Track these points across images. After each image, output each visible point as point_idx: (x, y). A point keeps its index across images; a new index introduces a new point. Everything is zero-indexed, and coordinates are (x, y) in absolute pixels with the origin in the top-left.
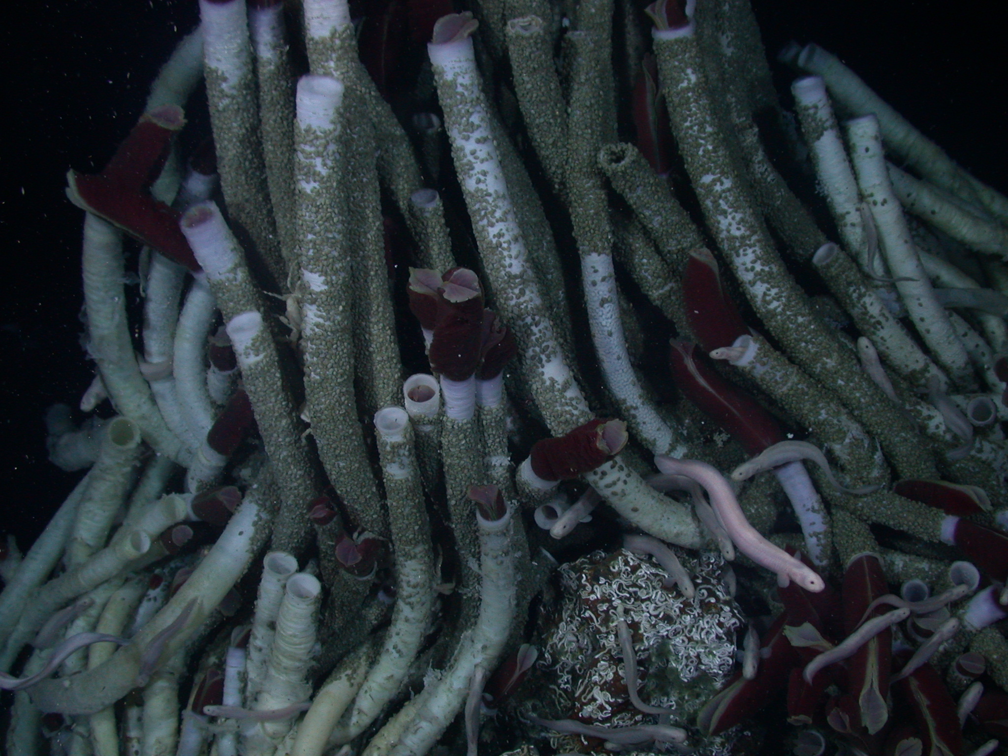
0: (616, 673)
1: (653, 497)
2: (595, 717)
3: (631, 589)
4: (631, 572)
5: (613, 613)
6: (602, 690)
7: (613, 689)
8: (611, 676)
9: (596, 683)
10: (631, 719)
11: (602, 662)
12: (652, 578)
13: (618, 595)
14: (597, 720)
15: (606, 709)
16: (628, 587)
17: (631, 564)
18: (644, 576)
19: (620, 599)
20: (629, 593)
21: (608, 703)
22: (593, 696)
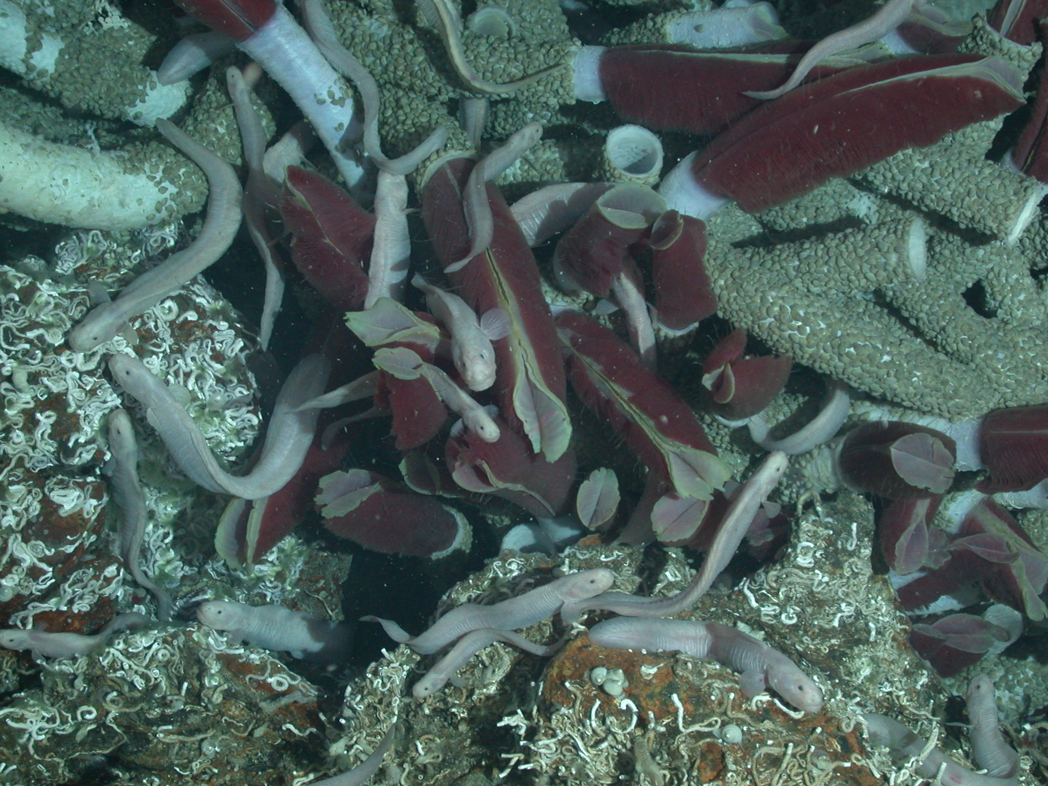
0: (46, 502)
2: (27, 593)
3: (31, 335)
4: (21, 301)
5: (6, 390)
6: (26, 540)
7: (46, 532)
8: (36, 509)
9: (10, 530)
11: (13, 488)
12: (66, 302)
13: (8, 352)
14: (32, 598)
15: (45, 573)
16: (23, 330)
17: (18, 286)
18: (48, 303)
19: (15, 358)
21: (45, 559)
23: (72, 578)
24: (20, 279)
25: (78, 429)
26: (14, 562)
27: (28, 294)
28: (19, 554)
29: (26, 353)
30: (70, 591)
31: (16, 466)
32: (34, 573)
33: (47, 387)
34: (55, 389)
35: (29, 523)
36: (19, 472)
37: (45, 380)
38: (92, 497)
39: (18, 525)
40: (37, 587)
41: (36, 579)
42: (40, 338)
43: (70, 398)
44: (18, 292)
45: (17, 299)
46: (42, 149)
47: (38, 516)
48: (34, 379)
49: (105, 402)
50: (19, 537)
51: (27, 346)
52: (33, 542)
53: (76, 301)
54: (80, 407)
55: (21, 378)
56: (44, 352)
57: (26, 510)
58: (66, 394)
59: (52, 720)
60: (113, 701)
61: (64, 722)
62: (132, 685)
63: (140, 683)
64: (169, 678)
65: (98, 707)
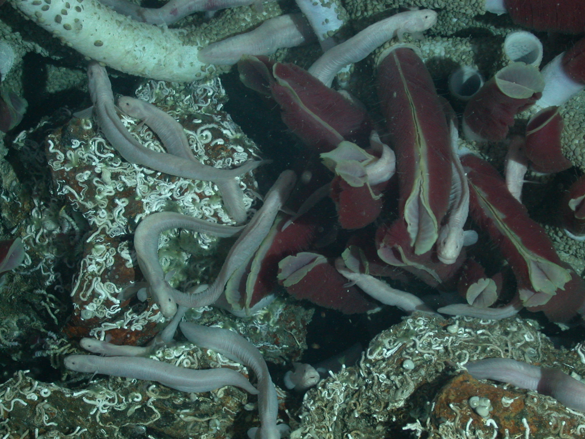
0: (117, 257)
2: (101, 316)
5: (97, 182)
6: (103, 281)
7: (117, 277)
8: (111, 261)
9: (93, 275)
11: (97, 246)
13: (99, 158)
14: (105, 320)
15: (114, 304)
19: (104, 162)
21: (115, 295)
22: (94, 291)
23: (131, 309)
25: (142, 211)
26: (95, 295)
28: (98, 290)
29: (111, 159)
30: (130, 317)
31: (101, 233)
32: (108, 304)
33: (124, 183)
34: (129, 184)
35: (107, 270)
36: (102, 236)
37: (123, 178)
39: (99, 271)
40: (109, 312)
41: (109, 307)
43: (138, 191)
46: (130, 25)
47: (112, 266)
48: (115, 176)
49: (160, 195)
50: (99, 279)
51: (112, 155)
52: (108, 283)
54: (144, 197)
55: (107, 176)
57: (105, 261)
58: (135, 188)
59: (112, 400)
60: (153, 391)
61: (120, 402)
65: (143, 394)
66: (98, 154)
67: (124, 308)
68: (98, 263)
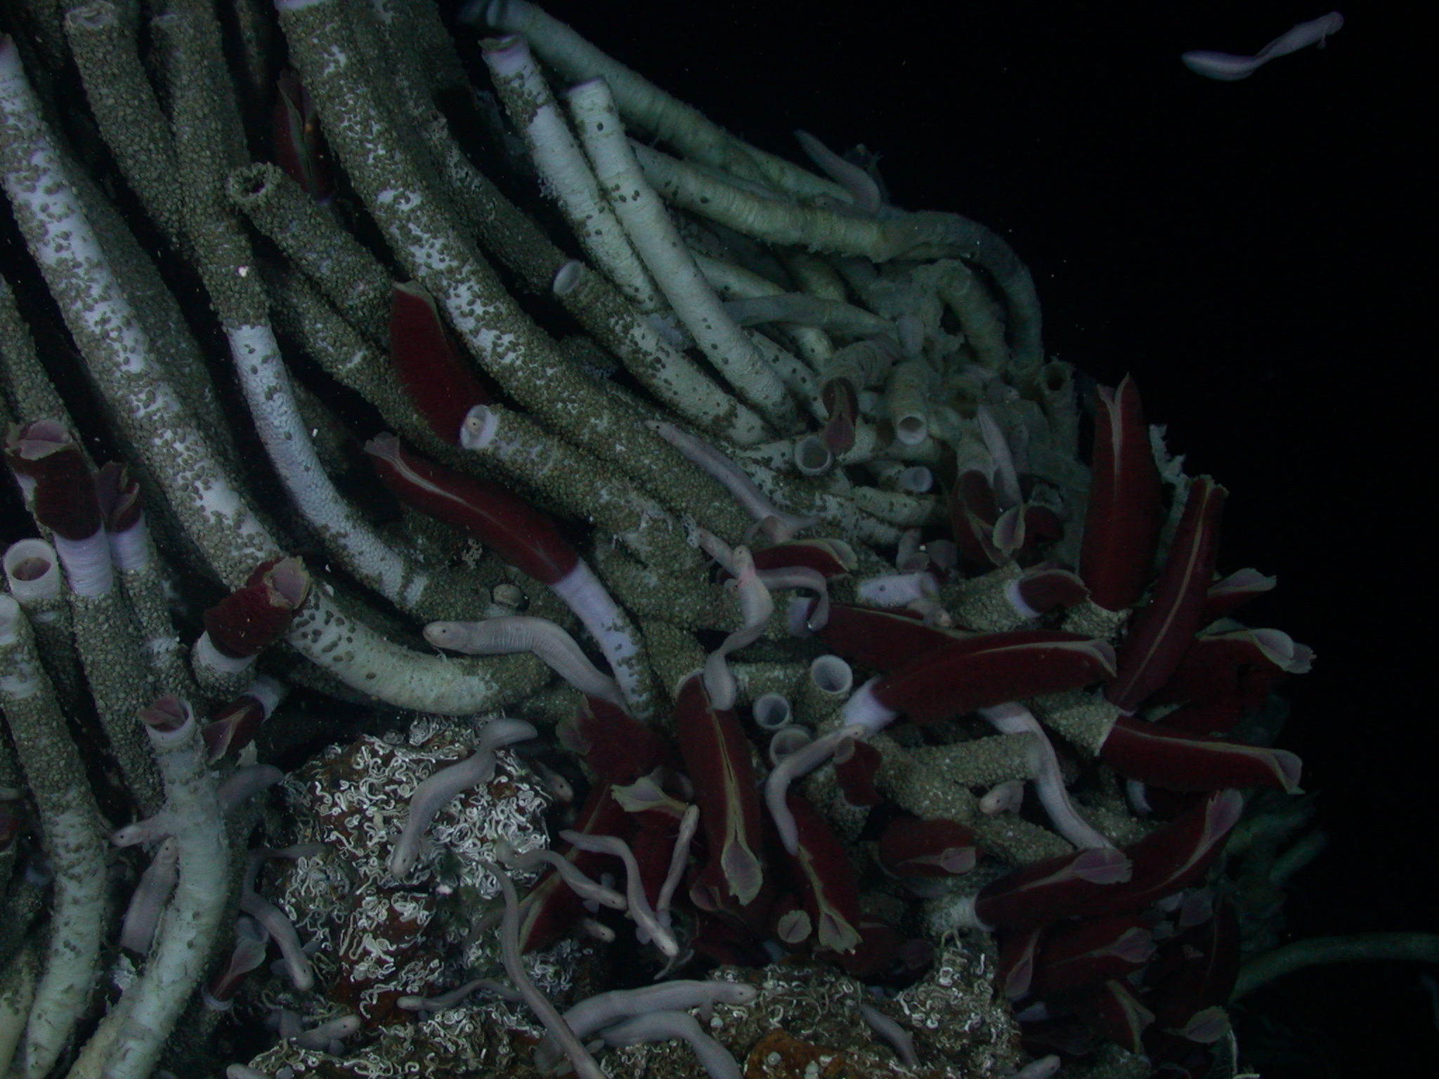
0: (391, 910)
1: (393, 654)
2: (373, 977)
3: (387, 788)
4: (383, 763)
5: (368, 827)
6: (375, 938)
7: (391, 932)
8: (384, 915)
9: (364, 930)
10: (424, 968)
11: (368, 899)
12: (414, 766)
13: (371, 800)
14: (377, 981)
15: (387, 963)
16: (384, 785)
17: (381, 753)
18: (402, 767)
19: (375, 805)
20: (385, 793)
21: (387, 953)
22: (365, 949)
23: (407, 968)
24: (383, 748)
26: (367, 953)
27: (387, 759)
28: (369, 948)
29: (383, 801)
30: (405, 977)
31: (372, 883)
32: (380, 962)
35: (379, 925)
36: (374, 887)
37: (395, 820)
38: (425, 909)
39: (370, 926)
40: (381, 973)
41: (381, 967)
42: (395, 791)
44: (381, 757)
45: (380, 761)
46: (406, 656)
47: (386, 920)
48: (387, 821)
50: (371, 935)
51: (385, 797)
52: (381, 940)
53: (422, 765)
55: (378, 820)
56: (397, 802)
57: (377, 915)
59: (387, 1070)
60: (432, 1059)
61: (396, 1072)
62: (446, 1049)
63: (452, 1049)
64: (472, 1046)
65: (421, 1063)
66: (369, 796)
67: (399, 966)
68: (368, 917)
